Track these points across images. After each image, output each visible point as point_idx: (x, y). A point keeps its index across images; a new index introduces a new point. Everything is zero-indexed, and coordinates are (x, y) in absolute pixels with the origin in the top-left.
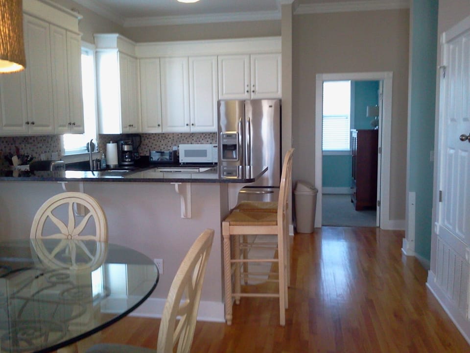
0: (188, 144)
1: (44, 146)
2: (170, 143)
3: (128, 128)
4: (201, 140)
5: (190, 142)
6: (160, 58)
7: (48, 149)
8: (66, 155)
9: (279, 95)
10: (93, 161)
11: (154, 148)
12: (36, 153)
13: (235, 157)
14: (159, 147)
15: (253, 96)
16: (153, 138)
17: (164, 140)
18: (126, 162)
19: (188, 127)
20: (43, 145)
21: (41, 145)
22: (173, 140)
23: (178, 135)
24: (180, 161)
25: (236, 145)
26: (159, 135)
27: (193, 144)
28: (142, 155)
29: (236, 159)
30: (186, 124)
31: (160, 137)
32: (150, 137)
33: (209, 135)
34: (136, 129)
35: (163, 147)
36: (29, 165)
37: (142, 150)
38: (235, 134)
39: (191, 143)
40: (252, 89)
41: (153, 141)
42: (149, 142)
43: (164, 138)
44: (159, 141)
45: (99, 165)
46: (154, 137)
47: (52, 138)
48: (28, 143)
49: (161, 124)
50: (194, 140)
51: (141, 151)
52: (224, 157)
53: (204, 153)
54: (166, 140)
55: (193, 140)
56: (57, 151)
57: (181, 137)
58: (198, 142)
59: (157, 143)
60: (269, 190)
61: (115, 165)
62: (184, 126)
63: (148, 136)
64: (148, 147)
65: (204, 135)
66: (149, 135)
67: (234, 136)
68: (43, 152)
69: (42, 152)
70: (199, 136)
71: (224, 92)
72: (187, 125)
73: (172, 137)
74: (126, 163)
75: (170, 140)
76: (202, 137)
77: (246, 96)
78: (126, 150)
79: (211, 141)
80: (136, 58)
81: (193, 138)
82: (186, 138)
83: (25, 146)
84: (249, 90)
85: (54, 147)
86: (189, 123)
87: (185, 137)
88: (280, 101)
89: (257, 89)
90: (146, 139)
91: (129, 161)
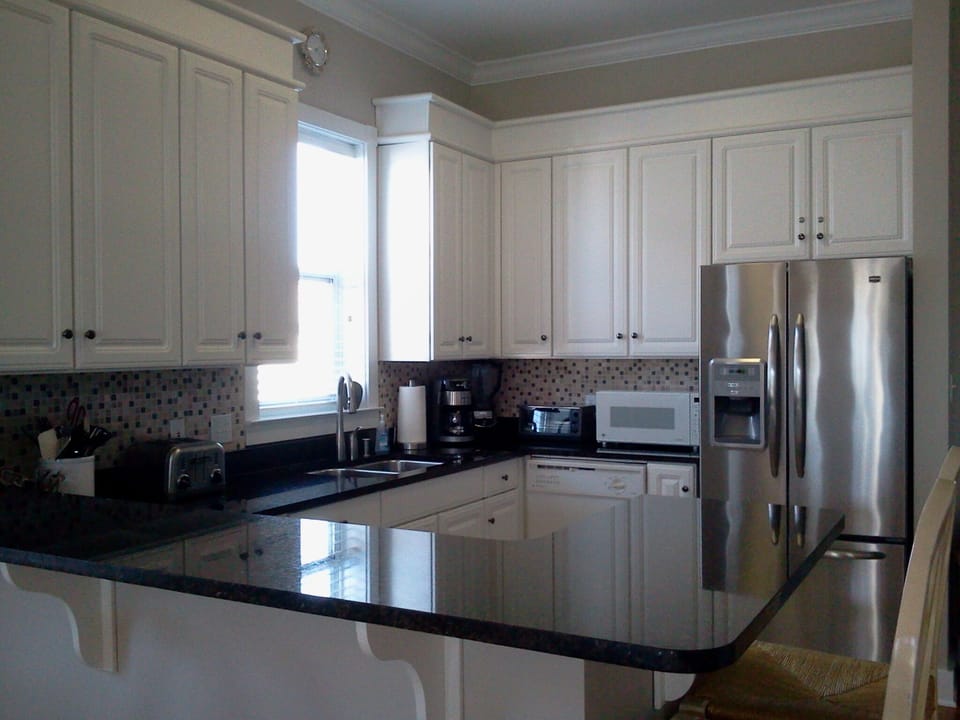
0: (627, 389)
1: (185, 395)
2: (578, 385)
3: (456, 347)
4: (663, 378)
5: (631, 385)
6: (551, 156)
7: (199, 405)
8: (262, 419)
9: (906, 244)
10: (346, 435)
11: (537, 398)
12: (155, 417)
13: (753, 435)
14: (550, 394)
15: (819, 250)
16: (534, 372)
17: (562, 376)
18: (453, 435)
19: (623, 342)
20: (180, 394)
21: (174, 394)
22: (587, 377)
23: (600, 365)
24: (599, 438)
25: (757, 400)
26: (549, 364)
27: (641, 389)
28: (506, 415)
29: (757, 441)
30: (616, 334)
31: (553, 368)
32: (528, 368)
33: (686, 365)
34: (484, 347)
35: (558, 394)
36: (93, 457)
37: (506, 402)
38: (756, 366)
39: (635, 388)
40: (817, 229)
41: (535, 380)
42: (525, 380)
43: (562, 372)
44: (549, 380)
45: (366, 447)
46: (537, 368)
47: (214, 373)
48: (125, 390)
49: (549, 335)
50: (645, 378)
51: (503, 406)
52: (719, 435)
53: (664, 417)
54: (566, 376)
55: (640, 378)
56: (233, 409)
57: (608, 368)
58: (654, 384)
59: (546, 386)
60: (873, 547)
61: (419, 445)
62: (613, 341)
63: (522, 367)
64: (522, 394)
65: (672, 365)
66: (525, 362)
67: (751, 372)
68: (180, 414)
69: (176, 415)
70: (658, 369)
71: (730, 242)
72: (620, 337)
73: (583, 370)
74: (453, 439)
75: (577, 377)
76: (667, 369)
77: (796, 250)
78: (453, 403)
79: (692, 383)
80: (493, 162)
81: (640, 373)
82: (622, 373)
83: (113, 398)
84: (806, 233)
85: (219, 398)
86: (624, 333)
87: (617, 369)
88: (908, 262)
89: (832, 230)
90: (517, 375)
91: (461, 435)
